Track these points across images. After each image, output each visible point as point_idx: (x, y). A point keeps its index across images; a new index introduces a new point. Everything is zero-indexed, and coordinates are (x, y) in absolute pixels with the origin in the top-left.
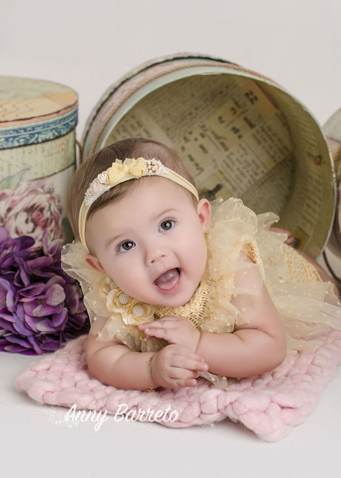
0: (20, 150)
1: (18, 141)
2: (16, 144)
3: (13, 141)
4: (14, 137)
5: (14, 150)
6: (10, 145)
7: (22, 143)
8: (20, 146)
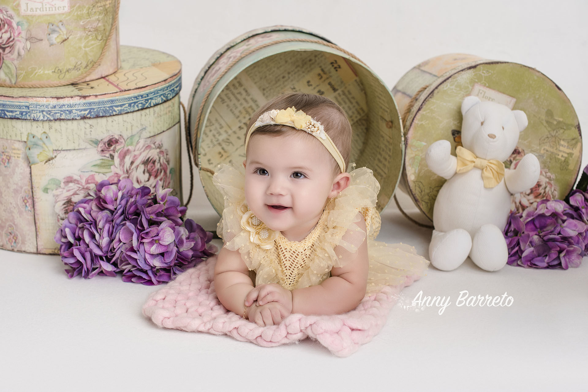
0: (139, 113)
1: (138, 106)
2: (137, 109)
3: (134, 106)
4: (135, 103)
5: (135, 113)
6: (132, 109)
7: (140, 108)
8: (138, 110)
